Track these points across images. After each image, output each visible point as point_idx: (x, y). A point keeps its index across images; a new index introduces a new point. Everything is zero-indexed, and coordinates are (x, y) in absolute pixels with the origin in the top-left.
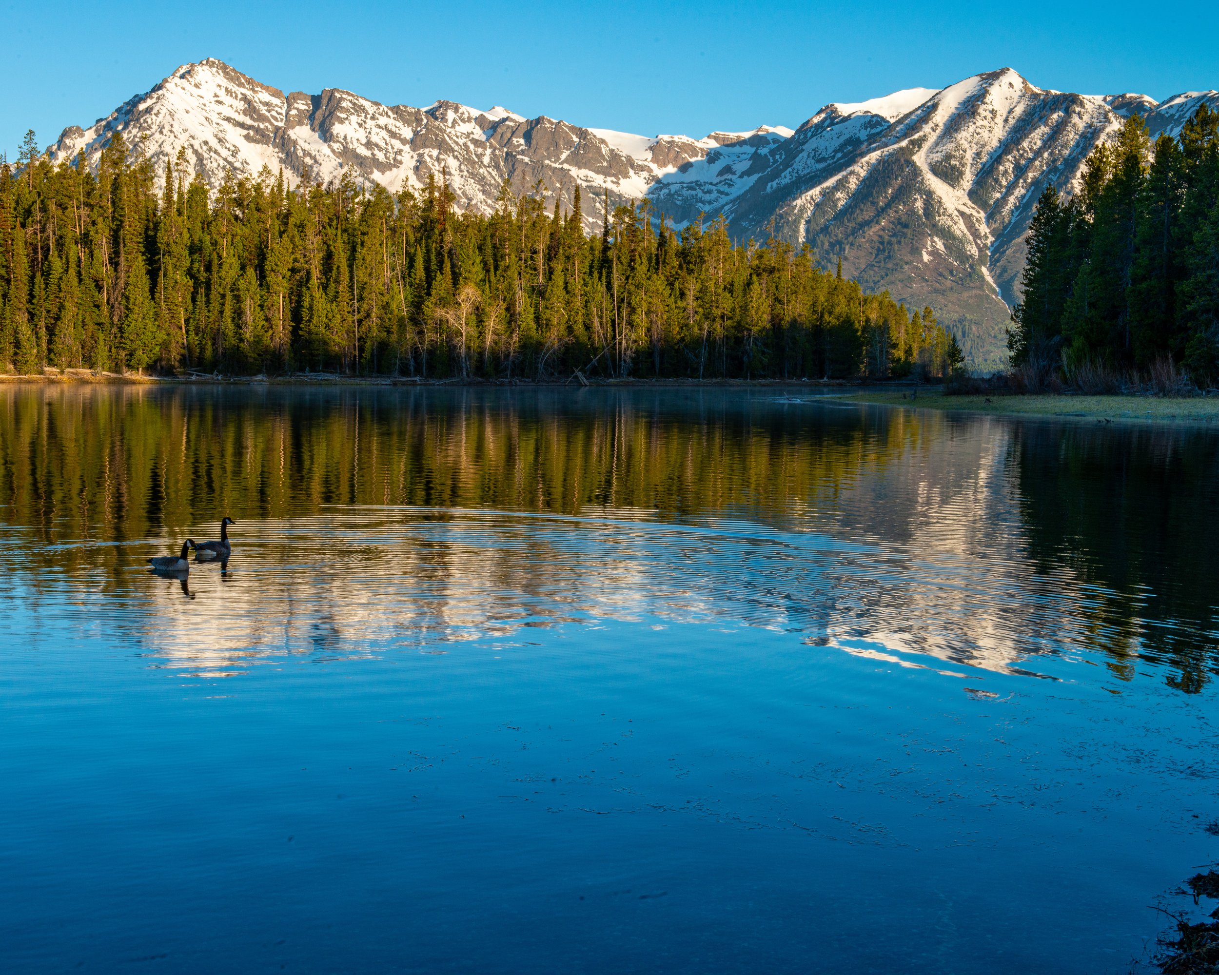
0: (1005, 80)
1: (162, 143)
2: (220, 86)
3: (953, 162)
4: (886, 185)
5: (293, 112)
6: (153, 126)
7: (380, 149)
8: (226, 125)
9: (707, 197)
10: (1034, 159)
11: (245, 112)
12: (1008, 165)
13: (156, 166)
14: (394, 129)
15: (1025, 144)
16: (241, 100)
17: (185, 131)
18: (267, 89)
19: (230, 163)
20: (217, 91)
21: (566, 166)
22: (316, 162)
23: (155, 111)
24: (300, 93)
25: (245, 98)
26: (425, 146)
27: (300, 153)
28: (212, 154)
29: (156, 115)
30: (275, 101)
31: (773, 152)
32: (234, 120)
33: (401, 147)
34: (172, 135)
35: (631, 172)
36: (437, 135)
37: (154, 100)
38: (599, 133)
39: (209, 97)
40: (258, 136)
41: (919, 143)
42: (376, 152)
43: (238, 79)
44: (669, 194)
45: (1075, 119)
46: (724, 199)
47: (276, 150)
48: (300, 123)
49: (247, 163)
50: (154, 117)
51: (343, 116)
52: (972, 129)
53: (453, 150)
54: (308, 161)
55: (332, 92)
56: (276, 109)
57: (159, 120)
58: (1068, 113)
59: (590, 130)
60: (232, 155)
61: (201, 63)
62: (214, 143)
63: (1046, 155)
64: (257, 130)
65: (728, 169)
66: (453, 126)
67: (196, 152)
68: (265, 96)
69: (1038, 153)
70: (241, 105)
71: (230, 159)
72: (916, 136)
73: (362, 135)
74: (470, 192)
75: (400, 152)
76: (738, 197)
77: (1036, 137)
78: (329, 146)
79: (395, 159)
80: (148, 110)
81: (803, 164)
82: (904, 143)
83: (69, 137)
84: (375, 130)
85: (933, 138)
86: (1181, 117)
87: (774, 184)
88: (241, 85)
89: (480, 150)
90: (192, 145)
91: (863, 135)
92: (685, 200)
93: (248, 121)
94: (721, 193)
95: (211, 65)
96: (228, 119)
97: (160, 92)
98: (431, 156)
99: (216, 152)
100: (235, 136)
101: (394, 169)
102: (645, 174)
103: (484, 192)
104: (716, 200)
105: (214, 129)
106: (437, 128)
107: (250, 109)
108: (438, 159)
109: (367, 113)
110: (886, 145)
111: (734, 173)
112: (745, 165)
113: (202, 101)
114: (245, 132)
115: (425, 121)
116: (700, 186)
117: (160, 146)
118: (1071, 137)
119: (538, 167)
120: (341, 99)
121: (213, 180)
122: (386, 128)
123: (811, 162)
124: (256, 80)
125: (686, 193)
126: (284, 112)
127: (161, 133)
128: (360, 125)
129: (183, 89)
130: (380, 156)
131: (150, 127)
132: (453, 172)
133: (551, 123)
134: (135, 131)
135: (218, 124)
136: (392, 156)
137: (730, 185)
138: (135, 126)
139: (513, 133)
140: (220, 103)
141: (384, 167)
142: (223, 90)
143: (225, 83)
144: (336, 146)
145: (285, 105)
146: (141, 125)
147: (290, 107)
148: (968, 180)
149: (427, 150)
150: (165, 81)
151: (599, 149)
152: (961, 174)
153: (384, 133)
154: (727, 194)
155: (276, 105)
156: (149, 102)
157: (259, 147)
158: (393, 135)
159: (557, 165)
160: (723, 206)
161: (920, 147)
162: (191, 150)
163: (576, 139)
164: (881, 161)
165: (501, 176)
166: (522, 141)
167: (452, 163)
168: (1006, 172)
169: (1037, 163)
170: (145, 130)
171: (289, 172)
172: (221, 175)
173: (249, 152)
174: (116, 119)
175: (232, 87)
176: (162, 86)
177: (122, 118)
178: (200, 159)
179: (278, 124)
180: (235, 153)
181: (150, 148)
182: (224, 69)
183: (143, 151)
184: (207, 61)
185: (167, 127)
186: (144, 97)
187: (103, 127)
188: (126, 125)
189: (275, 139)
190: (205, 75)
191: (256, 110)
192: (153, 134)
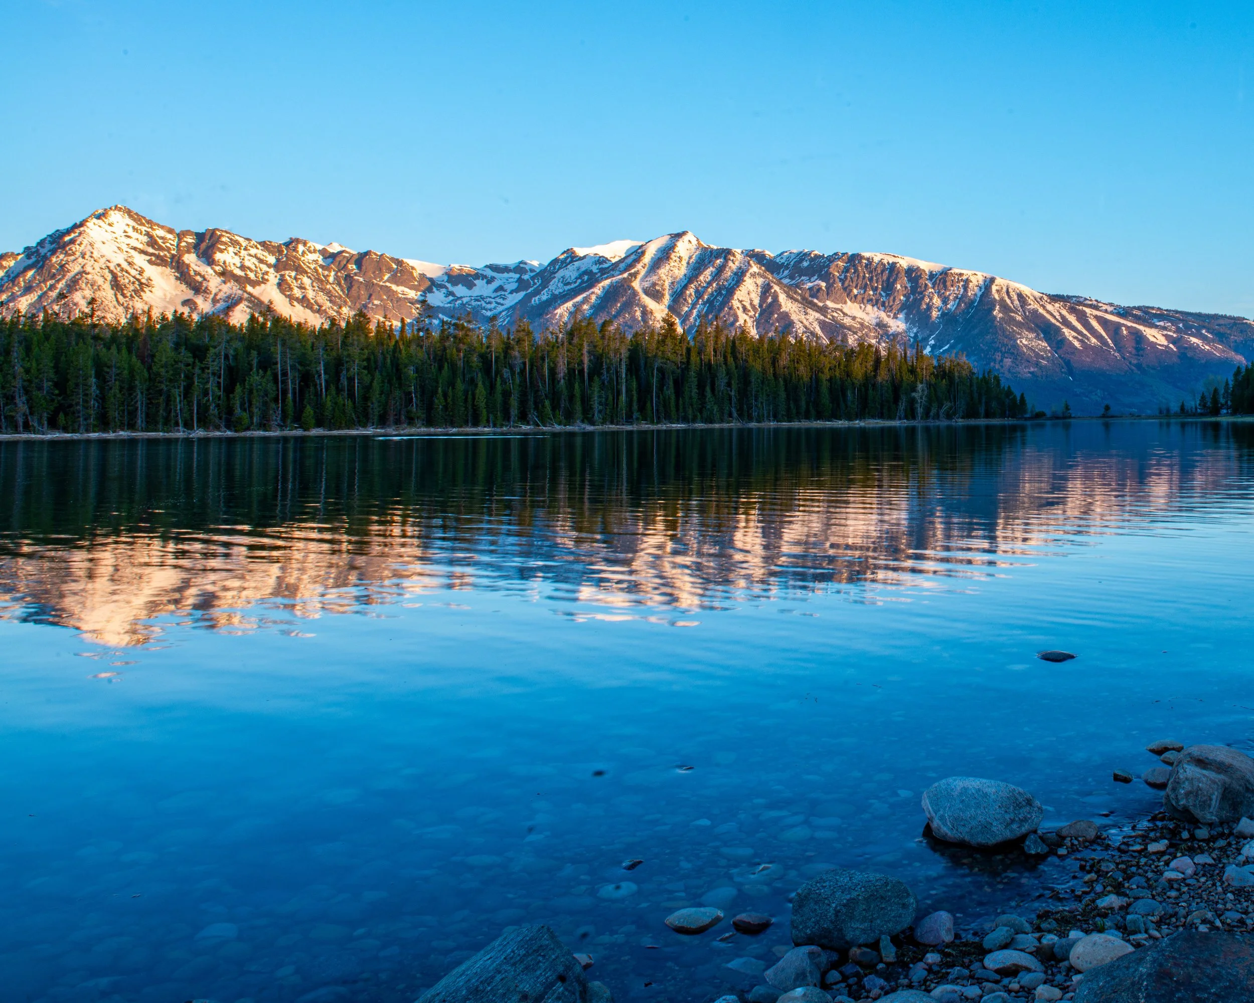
0: (686, 238)
1: (84, 265)
2: (128, 225)
3: (657, 288)
4: (616, 301)
5: (183, 244)
6: (77, 253)
7: (251, 270)
8: (133, 252)
9: (489, 306)
10: (707, 287)
11: (148, 244)
12: (691, 291)
13: (80, 281)
14: (262, 257)
15: (701, 278)
16: (144, 235)
17: (102, 256)
18: (162, 227)
19: (138, 280)
20: (127, 229)
21: (388, 284)
22: (205, 279)
23: (78, 242)
24: (189, 231)
25: (147, 234)
26: (285, 269)
27: (192, 273)
28: (124, 273)
29: (80, 245)
30: (169, 236)
31: (533, 278)
32: (140, 249)
33: (268, 269)
34: (92, 259)
35: (435, 289)
36: (294, 262)
37: (77, 234)
38: (411, 262)
39: (120, 233)
40: (159, 261)
41: (635, 275)
42: (248, 272)
43: (140, 220)
44: (462, 304)
45: (730, 264)
46: (500, 308)
47: (173, 271)
48: (189, 252)
49: (151, 280)
50: (77, 247)
51: (223, 247)
52: (668, 267)
53: (306, 273)
54: (198, 278)
55: (214, 231)
56: (170, 241)
57: (81, 248)
58: (726, 260)
59: (405, 260)
60: (139, 274)
61: (111, 209)
62: (125, 265)
63: (714, 285)
64: (158, 257)
65: (501, 288)
66: (303, 255)
67: (111, 272)
68: (161, 233)
69: (710, 284)
70: (145, 239)
71: (138, 277)
72: (633, 271)
73: (237, 261)
74: (320, 301)
75: (267, 273)
76: (511, 307)
77: (707, 275)
78: (212, 268)
79: (263, 278)
80: (73, 241)
81: (556, 286)
82: (625, 275)
83: (6, 260)
84: (247, 258)
85: (643, 272)
86: (788, 264)
87: (537, 298)
88: (143, 225)
89: (326, 273)
90: (108, 267)
91: (595, 269)
92: (474, 308)
93: (151, 250)
94: (499, 304)
95: (120, 209)
96: (135, 249)
97: (82, 229)
98: (290, 276)
99: (127, 272)
100: (140, 260)
101: (263, 285)
102: (444, 290)
103: (331, 301)
104: (495, 308)
105: (125, 255)
106: (295, 257)
107: (152, 242)
108: (296, 279)
109: (241, 246)
110: (613, 276)
111: (505, 291)
112: (514, 286)
113: (114, 235)
114: (148, 258)
115: (285, 252)
116: (483, 299)
117: (82, 267)
118: (728, 273)
119: (369, 285)
120: (221, 236)
121: (125, 292)
122: (256, 256)
123: (560, 285)
124: (154, 221)
125: (474, 303)
126: (175, 244)
128: (236, 254)
129: (100, 226)
130: (252, 276)
131: (74, 254)
132: (307, 287)
133: (376, 254)
134: (62, 256)
135: (127, 252)
136: (261, 276)
137: (504, 299)
138: (62, 253)
139: (348, 262)
140: (128, 237)
141: (254, 284)
142: (131, 228)
143: (132, 223)
144: (217, 268)
145: (176, 239)
146: (67, 252)
147: (180, 240)
148: (667, 299)
149: (287, 272)
150: (86, 220)
151: (412, 273)
152: (663, 295)
153: (254, 260)
154: (502, 305)
155: (170, 239)
156: (73, 235)
157: (160, 269)
158: (261, 261)
159: (381, 283)
160: (500, 313)
161: (636, 278)
162: (107, 270)
163: (395, 266)
164: (611, 286)
165: (342, 290)
166: (354, 267)
167: (307, 281)
168: (691, 294)
169: (709, 290)
170: (70, 255)
171: (183, 287)
172: (132, 288)
173: (152, 272)
174: (43, 247)
175: (136, 226)
176: (82, 224)
177: (48, 247)
178: (115, 277)
179: (173, 252)
180: (141, 272)
181: (75, 269)
182: (129, 212)
183: (69, 271)
184: (116, 207)
185: (88, 254)
186: (68, 232)
187: (33, 253)
188: (54, 252)
189: (172, 262)
190: (115, 217)
191: (156, 242)
192: (76, 259)
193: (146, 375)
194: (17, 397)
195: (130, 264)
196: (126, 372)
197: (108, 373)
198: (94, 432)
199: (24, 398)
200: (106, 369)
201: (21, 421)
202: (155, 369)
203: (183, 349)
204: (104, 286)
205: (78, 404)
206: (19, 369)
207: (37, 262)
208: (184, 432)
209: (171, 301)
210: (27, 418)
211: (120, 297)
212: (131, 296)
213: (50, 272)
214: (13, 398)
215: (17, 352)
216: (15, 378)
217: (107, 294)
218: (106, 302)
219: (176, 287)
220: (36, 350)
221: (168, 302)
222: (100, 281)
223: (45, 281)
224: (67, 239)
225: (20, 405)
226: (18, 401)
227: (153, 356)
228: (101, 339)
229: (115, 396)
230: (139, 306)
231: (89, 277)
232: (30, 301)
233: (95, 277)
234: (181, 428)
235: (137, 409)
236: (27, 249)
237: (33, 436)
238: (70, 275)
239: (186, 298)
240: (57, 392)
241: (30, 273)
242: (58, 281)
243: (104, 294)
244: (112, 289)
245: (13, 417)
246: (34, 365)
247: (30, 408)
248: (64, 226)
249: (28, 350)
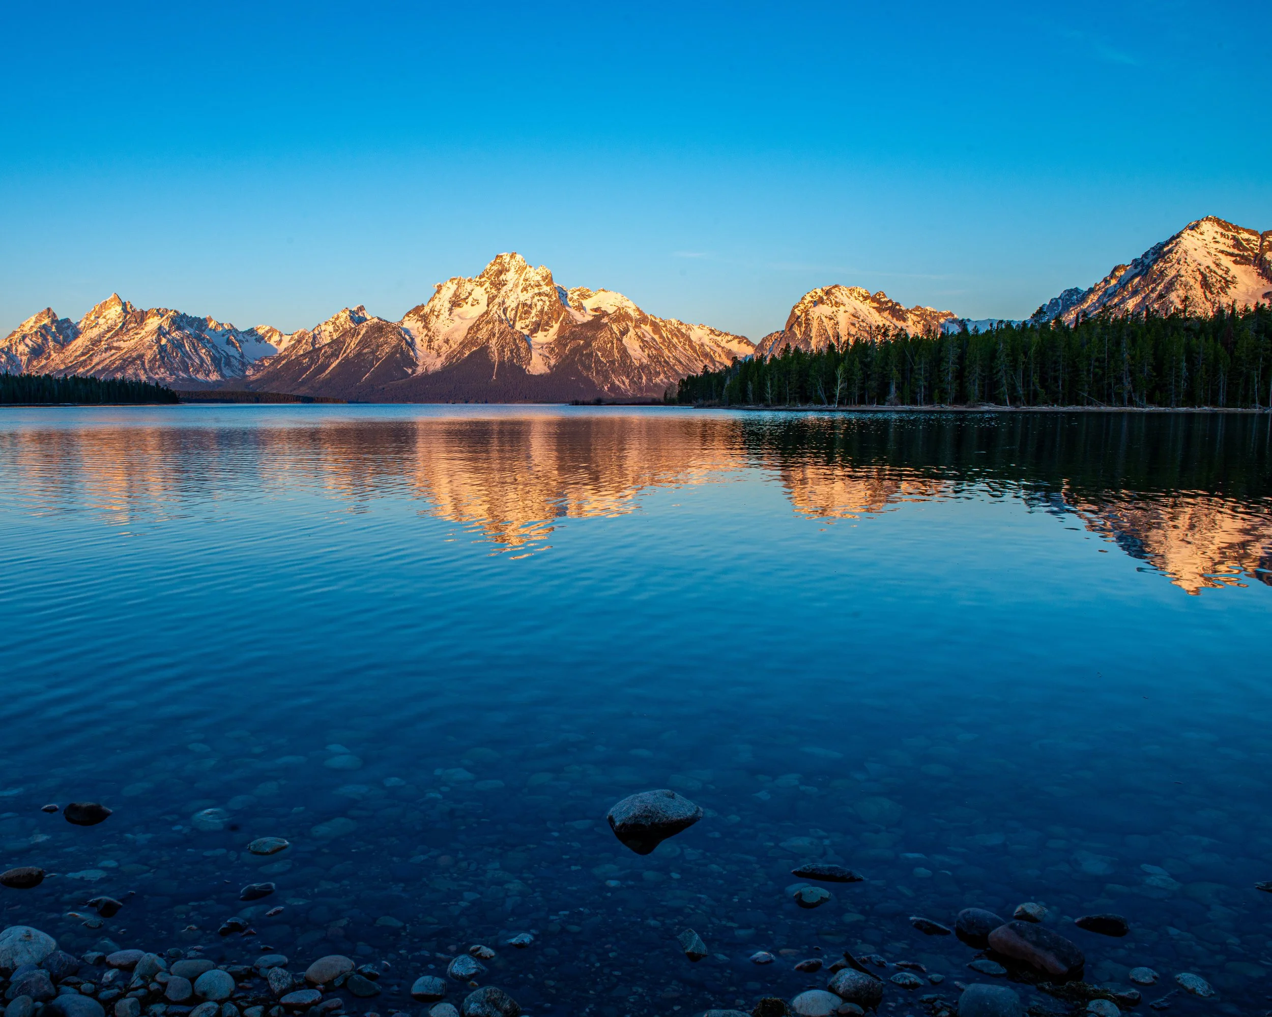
1: (1179, 270)
5: (1266, 243)
6: (1173, 260)
8: (1220, 255)
11: (1234, 247)
13: (1176, 284)
16: (1231, 239)
17: (1194, 261)
18: (1247, 231)
19: (1224, 278)
20: (1215, 235)
23: (1175, 251)
25: (1234, 238)
28: (1212, 273)
29: (1176, 253)
30: (1253, 238)
32: (1226, 252)
34: (1186, 264)
37: (1174, 245)
39: (1209, 240)
40: (1241, 260)
43: (1227, 226)
47: (1256, 268)
48: (1270, 250)
49: (1235, 278)
50: (1174, 255)
56: (1253, 242)
57: (1177, 256)
60: (1225, 273)
61: (1202, 220)
62: (1213, 267)
64: (1242, 257)
67: (1201, 273)
68: (1246, 235)
70: (1231, 242)
71: (1224, 276)
80: (1170, 251)
83: (1118, 271)
88: (1230, 230)
90: (1199, 270)
93: (1236, 252)
95: (1210, 220)
96: (1222, 252)
97: (1178, 240)
99: (1215, 272)
100: (1226, 261)
105: (1213, 258)
107: (1238, 244)
113: (1205, 242)
114: (1234, 258)
117: (1178, 272)
121: (1213, 289)
124: (1241, 226)
126: (1259, 244)
127: (1179, 264)
129: (1193, 236)
131: (1171, 261)
134: (1161, 264)
135: (1215, 255)
138: (1161, 261)
140: (1217, 242)
142: (1219, 234)
143: (1220, 230)
145: (1260, 240)
146: (1165, 260)
147: (1263, 240)
150: (1181, 233)
155: (1254, 240)
156: (1170, 246)
157: (1243, 267)
162: (1198, 272)
170: (1168, 262)
171: (1265, 281)
172: (1218, 286)
173: (1236, 270)
174: (1147, 258)
175: (1224, 232)
176: (1179, 236)
177: (1151, 257)
178: (1204, 277)
179: (1256, 251)
180: (1227, 271)
181: (1172, 273)
182: (1218, 221)
183: (1167, 276)
184: (1207, 218)
185: (1183, 260)
186: (1167, 244)
187: (1139, 264)
188: (1155, 261)
189: (1255, 261)
190: (1206, 226)
191: (1241, 244)
192: (1173, 265)
193: (1229, 360)
194: (1125, 378)
195: (1218, 265)
196: (1212, 357)
197: (1196, 358)
198: (1183, 406)
199: (1129, 379)
200: (1194, 355)
201: (1126, 396)
202: (1236, 354)
203: (1262, 336)
204: (1195, 286)
205: (1171, 384)
206: (1126, 356)
207: (1142, 270)
208: (1260, 408)
209: (1253, 295)
210: (1131, 395)
211: (1208, 294)
212: (1218, 292)
213: (1152, 277)
214: (1121, 379)
215: (1126, 342)
216: (1123, 363)
217: (1197, 292)
218: (1197, 299)
219: (1258, 282)
220: (1140, 341)
221: (1250, 296)
222: (1192, 282)
223: (1147, 286)
224: (1165, 249)
225: (1127, 384)
226: (1124, 381)
227: (1235, 343)
228: (1192, 330)
229: (1201, 377)
230: (1224, 300)
231: (1183, 279)
232: (1135, 302)
233: (1188, 279)
234: (1257, 405)
235: (1219, 387)
236: (1135, 260)
237: (1135, 409)
238: (1167, 279)
239: (1267, 291)
240: (1155, 374)
241: (1136, 280)
242: (1159, 284)
243: (1195, 292)
244: (1202, 287)
245: (1120, 394)
246: (1138, 353)
247: (1133, 387)
248: (1163, 240)
249: (1134, 341)
